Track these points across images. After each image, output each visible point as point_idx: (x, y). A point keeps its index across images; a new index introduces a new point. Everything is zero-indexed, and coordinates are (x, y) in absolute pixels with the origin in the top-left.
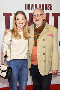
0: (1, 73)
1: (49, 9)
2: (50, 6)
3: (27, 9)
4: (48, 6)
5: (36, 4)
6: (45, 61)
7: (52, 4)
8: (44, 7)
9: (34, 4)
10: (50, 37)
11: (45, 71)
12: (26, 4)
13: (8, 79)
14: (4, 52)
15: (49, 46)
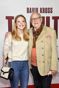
0: (3, 74)
1: (49, 13)
2: (50, 10)
3: (28, 13)
4: (48, 10)
5: (37, 8)
6: (44, 62)
7: (52, 8)
8: (45, 10)
9: (35, 8)
10: (48, 38)
11: (44, 72)
12: (27, 8)
13: (10, 80)
14: (5, 54)
15: (47, 47)
